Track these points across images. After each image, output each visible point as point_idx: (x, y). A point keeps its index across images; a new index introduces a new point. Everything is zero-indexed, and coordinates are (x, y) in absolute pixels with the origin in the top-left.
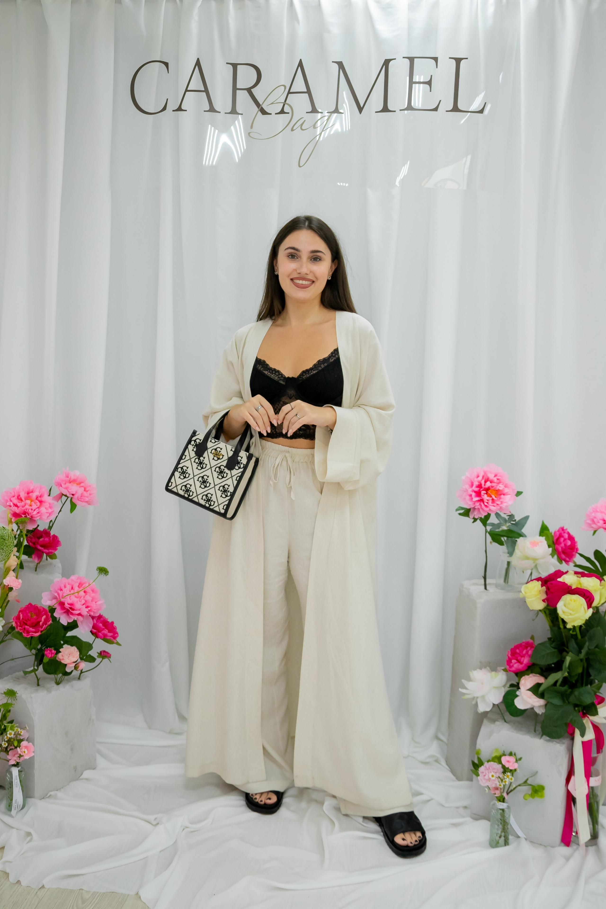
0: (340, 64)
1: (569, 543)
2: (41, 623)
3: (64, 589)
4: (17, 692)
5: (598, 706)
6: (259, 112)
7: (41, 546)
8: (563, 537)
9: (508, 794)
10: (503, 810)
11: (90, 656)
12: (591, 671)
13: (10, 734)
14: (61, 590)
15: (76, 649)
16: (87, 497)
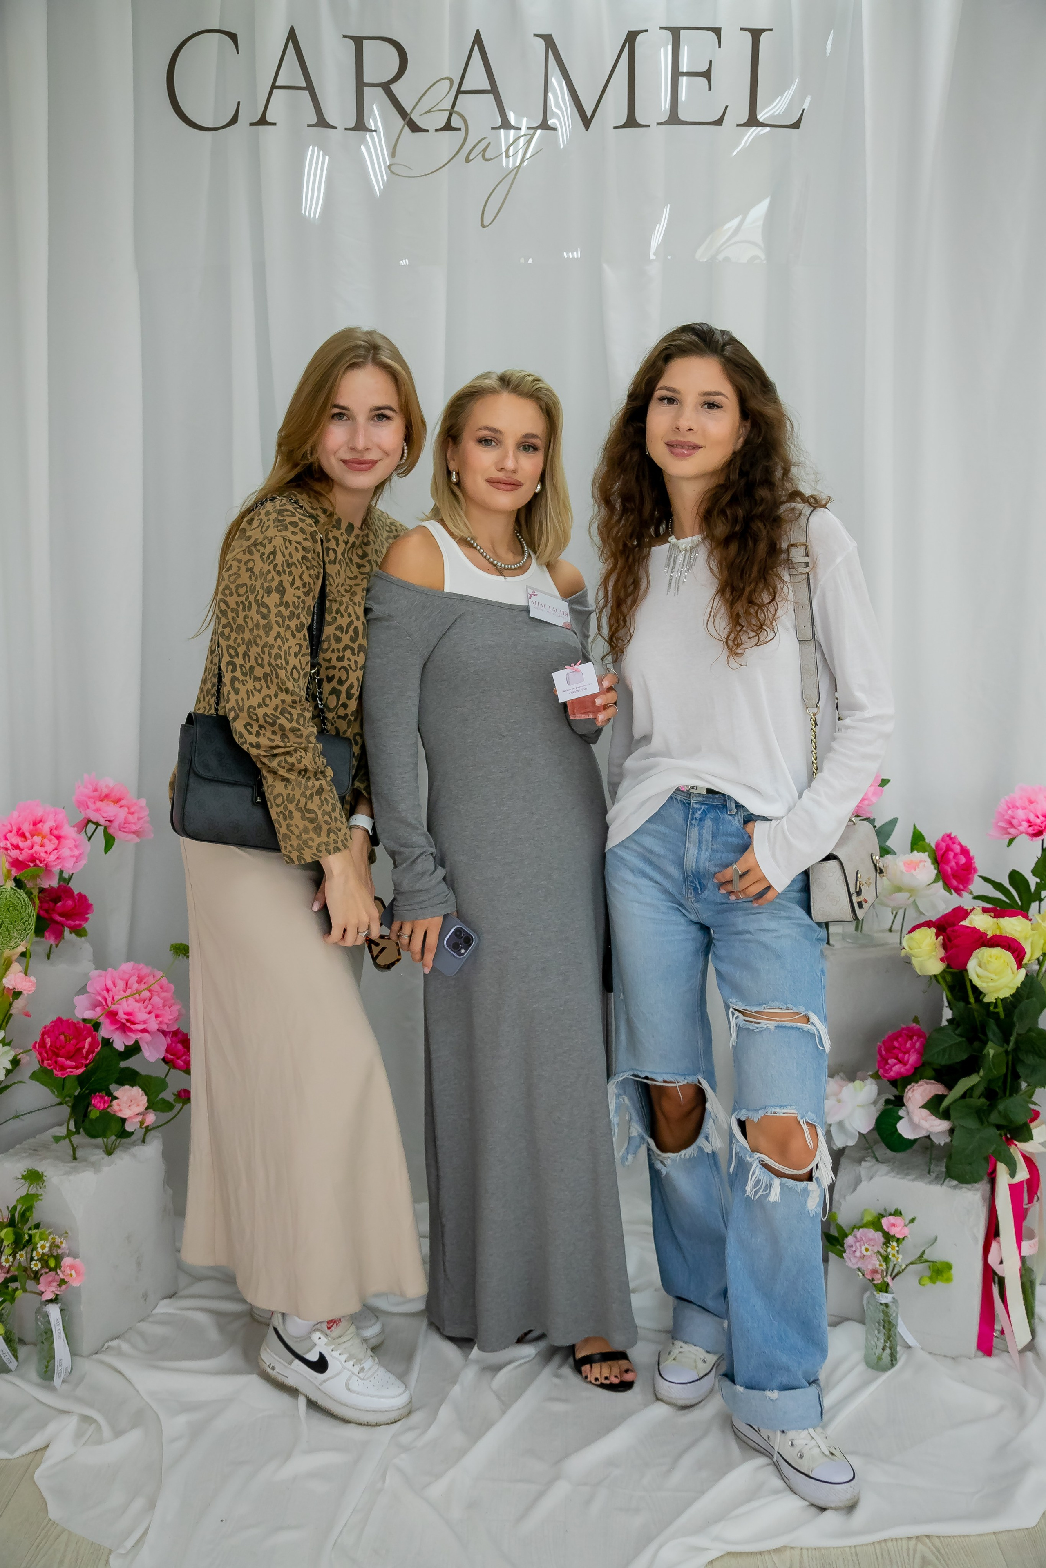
0: (549, 40)
1: (963, 860)
2: (85, 1051)
3: (114, 989)
4: (45, 1174)
5: (1032, 1125)
6: (406, 127)
7: (61, 915)
8: (952, 850)
9: (893, 1279)
10: (887, 1305)
11: (163, 1100)
12: (1020, 1070)
13: (43, 1247)
14: (108, 990)
15: (140, 1090)
16: (135, 824)
